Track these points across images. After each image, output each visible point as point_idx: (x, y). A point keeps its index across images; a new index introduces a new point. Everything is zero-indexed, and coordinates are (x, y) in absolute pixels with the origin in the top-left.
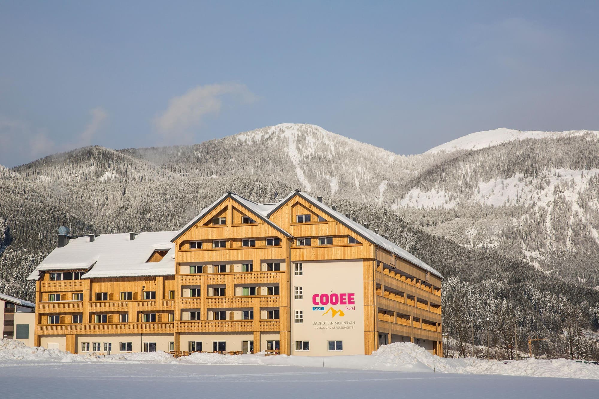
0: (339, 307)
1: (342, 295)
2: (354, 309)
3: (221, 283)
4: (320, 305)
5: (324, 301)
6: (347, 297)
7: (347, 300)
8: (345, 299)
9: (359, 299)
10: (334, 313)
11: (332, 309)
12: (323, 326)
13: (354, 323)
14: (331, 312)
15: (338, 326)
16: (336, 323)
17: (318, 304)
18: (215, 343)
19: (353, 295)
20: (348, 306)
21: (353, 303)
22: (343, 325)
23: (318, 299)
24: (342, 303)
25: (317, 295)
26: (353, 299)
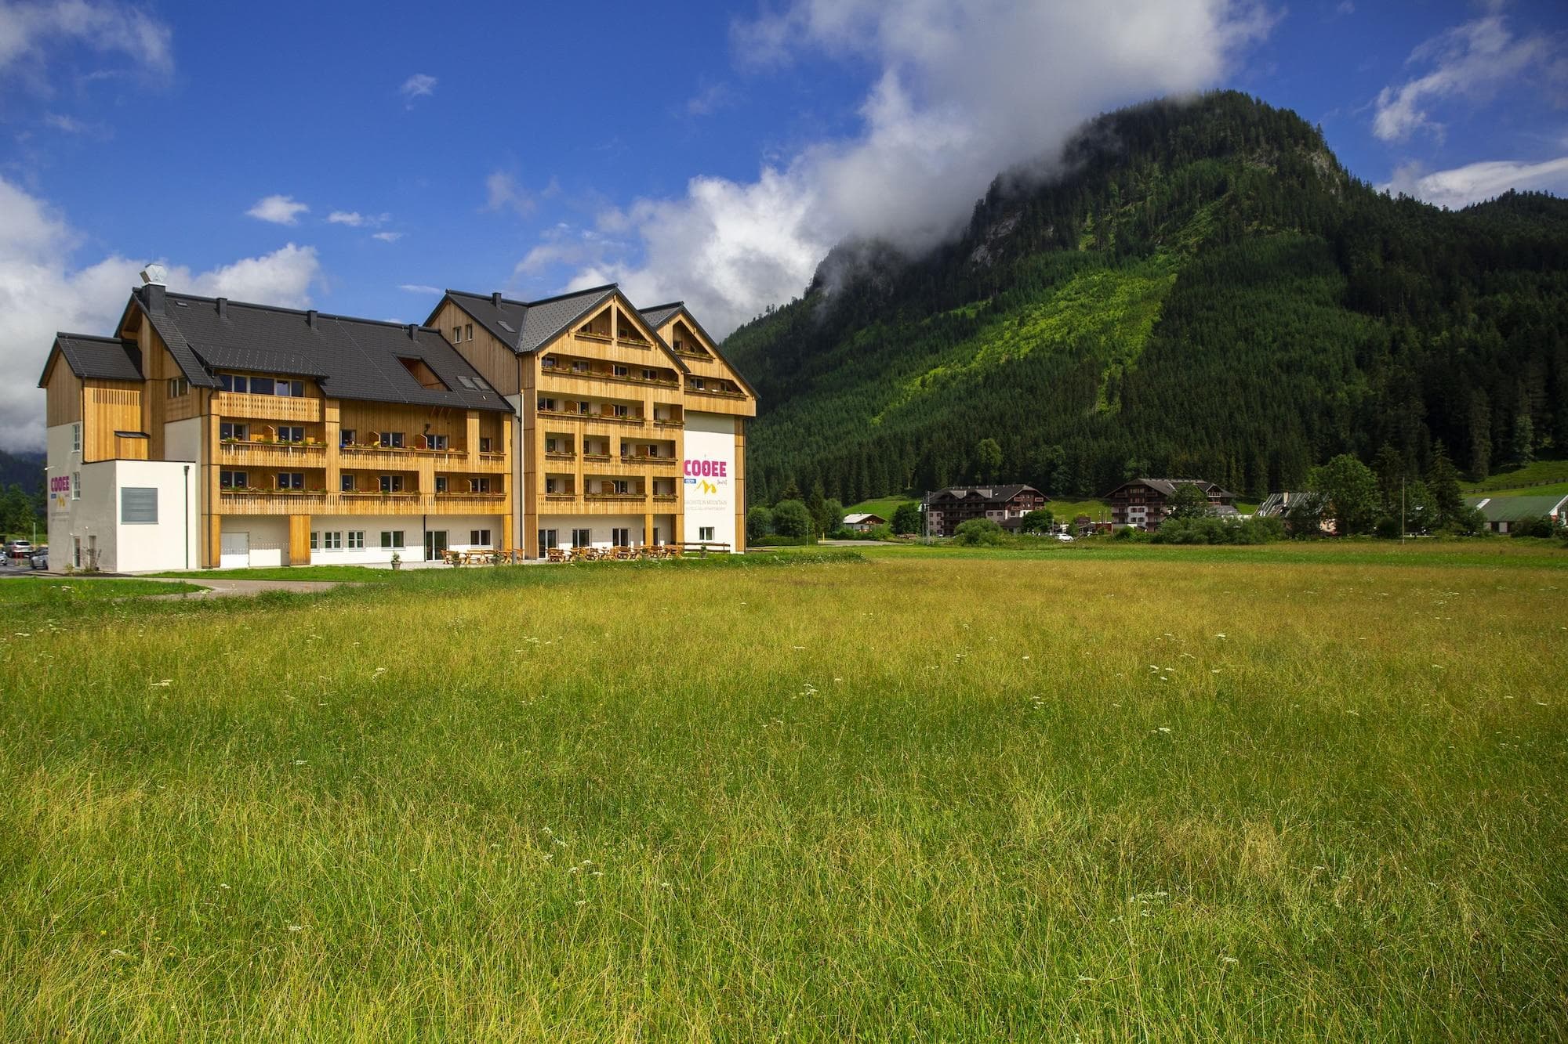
0: (711, 480)
1: (715, 463)
2: (725, 483)
3: (603, 434)
4: (692, 477)
5: (696, 470)
6: (718, 467)
7: (718, 471)
8: (716, 469)
9: (730, 469)
10: (707, 488)
11: (704, 482)
12: (694, 506)
13: (725, 503)
14: (702, 486)
15: (710, 506)
16: (709, 503)
17: (689, 474)
18: (575, 532)
19: (723, 464)
20: (722, 479)
21: (725, 475)
22: (716, 506)
23: (690, 468)
24: (715, 475)
25: (688, 462)
26: (724, 470)
